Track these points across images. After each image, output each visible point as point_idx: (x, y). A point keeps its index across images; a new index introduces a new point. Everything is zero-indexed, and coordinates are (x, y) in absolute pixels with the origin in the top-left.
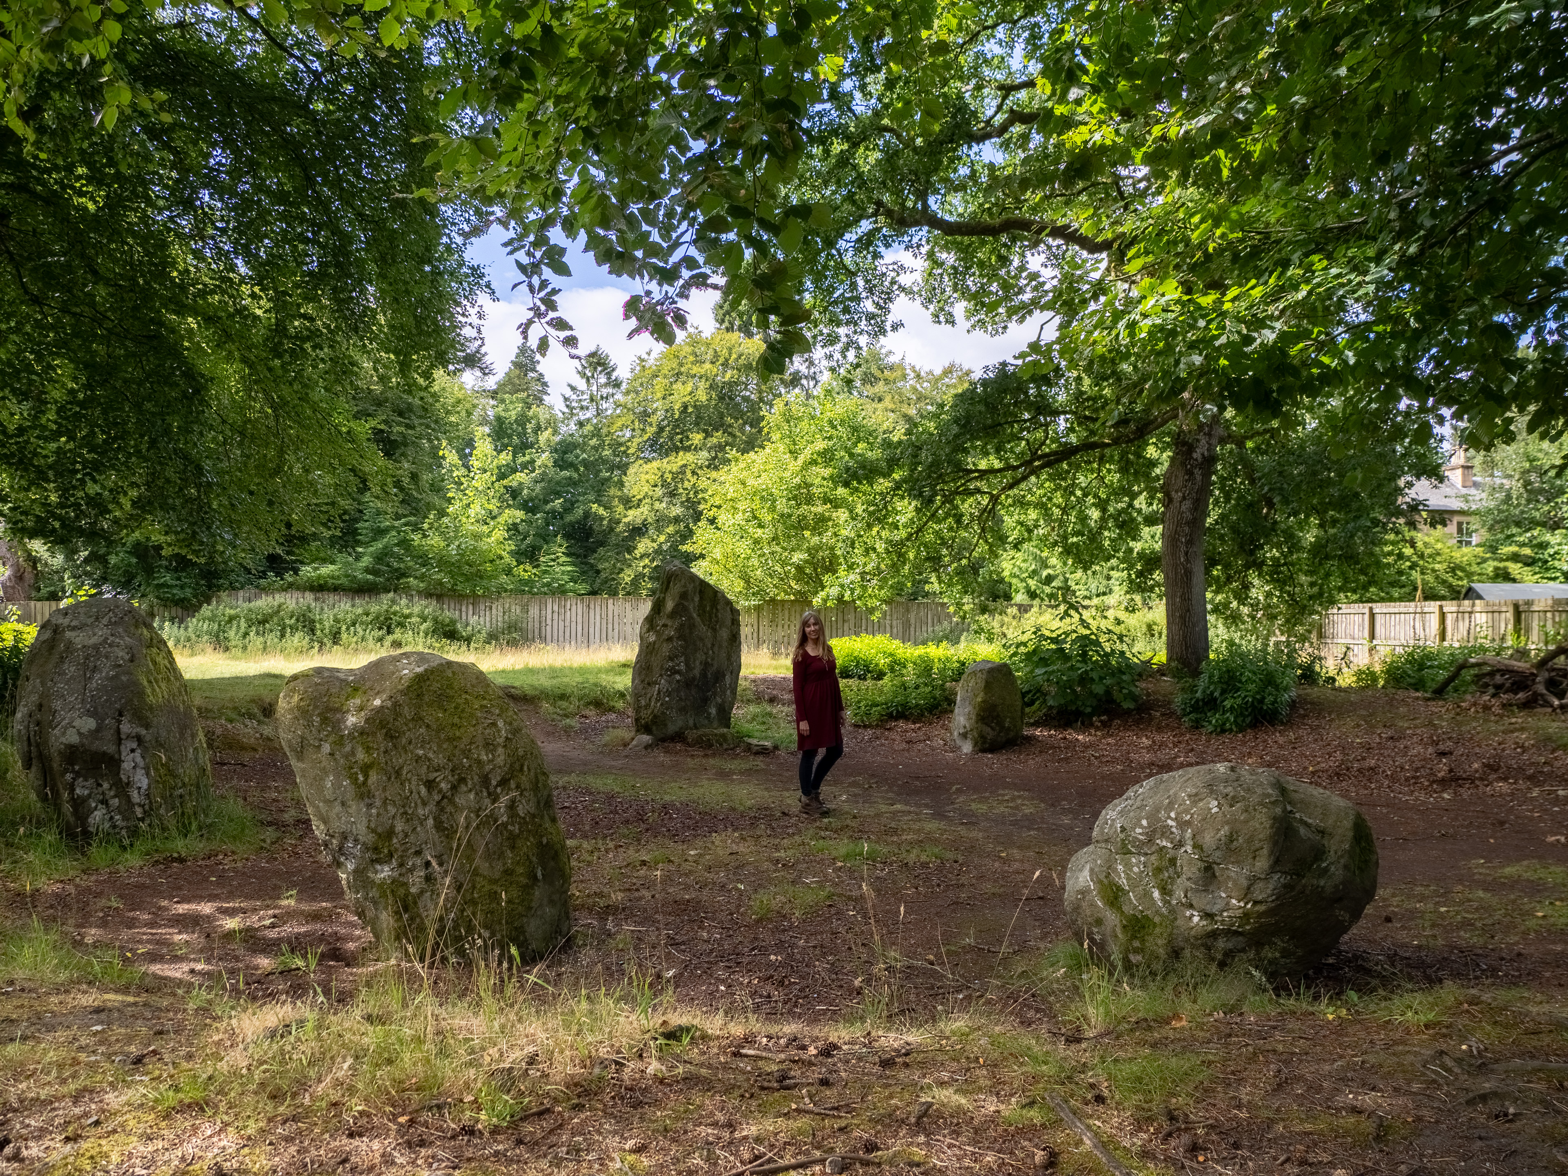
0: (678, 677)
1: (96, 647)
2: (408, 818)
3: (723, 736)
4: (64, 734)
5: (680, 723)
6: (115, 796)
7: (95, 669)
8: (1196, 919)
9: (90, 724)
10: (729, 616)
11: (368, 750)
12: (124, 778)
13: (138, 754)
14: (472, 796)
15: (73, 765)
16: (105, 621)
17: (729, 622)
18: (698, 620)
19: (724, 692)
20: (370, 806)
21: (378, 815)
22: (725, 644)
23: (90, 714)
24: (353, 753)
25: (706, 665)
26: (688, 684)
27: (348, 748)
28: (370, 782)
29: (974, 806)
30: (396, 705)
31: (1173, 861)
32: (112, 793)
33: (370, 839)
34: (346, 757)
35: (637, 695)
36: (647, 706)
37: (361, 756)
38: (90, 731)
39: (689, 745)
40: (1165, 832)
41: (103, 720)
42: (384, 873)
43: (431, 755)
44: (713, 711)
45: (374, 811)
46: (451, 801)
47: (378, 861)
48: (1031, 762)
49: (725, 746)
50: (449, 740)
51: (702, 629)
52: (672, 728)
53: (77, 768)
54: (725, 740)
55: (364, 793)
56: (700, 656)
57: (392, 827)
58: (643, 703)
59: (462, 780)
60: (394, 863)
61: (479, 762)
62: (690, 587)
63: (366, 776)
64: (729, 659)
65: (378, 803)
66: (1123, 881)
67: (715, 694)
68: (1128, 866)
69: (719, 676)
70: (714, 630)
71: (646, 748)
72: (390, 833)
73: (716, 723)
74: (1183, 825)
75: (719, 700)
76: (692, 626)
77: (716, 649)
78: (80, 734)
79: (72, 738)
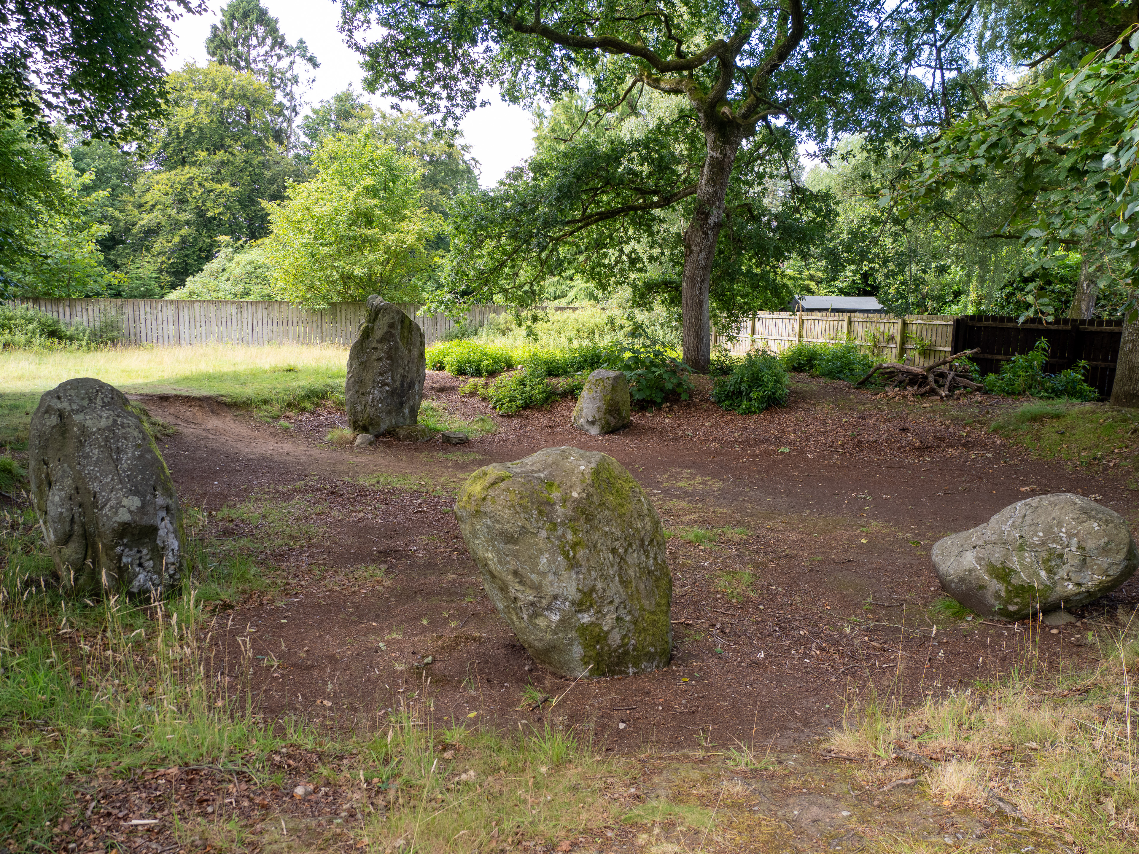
1: (109, 428)
2: (605, 578)
4: (116, 513)
5: (388, 423)
6: (150, 559)
7: (119, 451)
8: (1070, 587)
9: (134, 502)
10: (419, 339)
11: (575, 532)
12: (159, 543)
13: (167, 520)
14: (635, 555)
15: (122, 539)
16: (99, 402)
17: (418, 344)
18: (400, 343)
19: (414, 397)
20: (577, 573)
21: (585, 579)
22: (416, 361)
23: (133, 492)
24: (564, 535)
25: (404, 377)
26: (392, 393)
27: (560, 532)
28: (578, 556)
30: (589, 495)
31: (1061, 556)
32: (148, 557)
33: (578, 597)
34: (559, 538)
35: (353, 404)
36: (364, 411)
37: (570, 537)
38: (138, 508)
40: (1057, 539)
41: (145, 497)
42: (586, 618)
43: (613, 530)
44: (407, 411)
45: (581, 576)
46: (625, 561)
47: (581, 611)
50: (620, 516)
51: (403, 351)
52: (383, 427)
53: (125, 541)
54: (425, 434)
55: (573, 564)
56: (400, 371)
57: (595, 586)
59: (630, 545)
60: (592, 611)
61: (637, 529)
63: (574, 551)
64: (418, 372)
65: (584, 570)
66: (1017, 566)
67: (408, 399)
68: (1022, 558)
69: (411, 385)
71: (370, 444)
72: (593, 589)
73: (408, 422)
74: (1070, 535)
75: (411, 403)
76: (397, 349)
77: (410, 365)
78: (131, 512)
79: (124, 516)
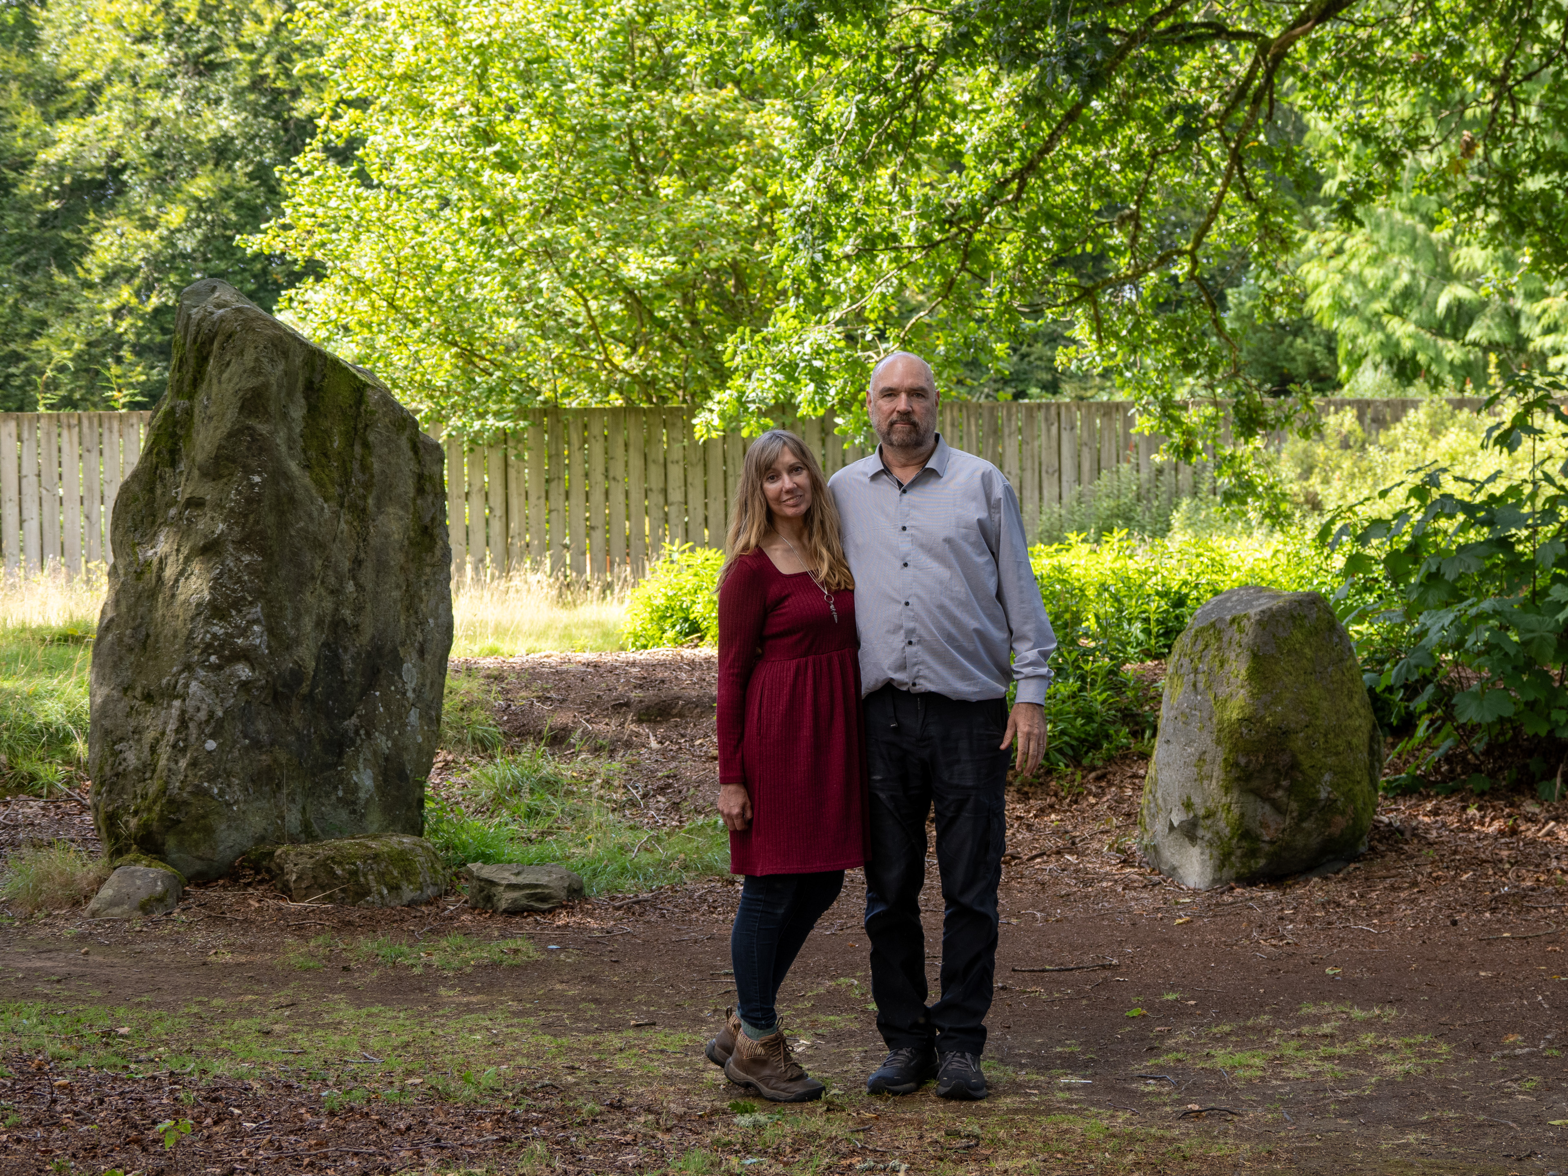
0: (244, 671)
3: (402, 858)
18: (303, 479)
19: (399, 717)
22: (396, 559)
25: (337, 628)
26: (279, 693)
29: (1222, 1058)
35: (108, 737)
36: (148, 768)
39: (286, 892)
48: (1403, 910)
49: (408, 893)
51: (321, 511)
52: (230, 841)
54: (408, 873)
56: (316, 602)
58: (132, 759)
62: (275, 372)
64: (412, 608)
69: (380, 665)
70: (361, 514)
71: (145, 908)
73: (375, 819)
75: (383, 743)
76: (286, 503)
77: (367, 575)
